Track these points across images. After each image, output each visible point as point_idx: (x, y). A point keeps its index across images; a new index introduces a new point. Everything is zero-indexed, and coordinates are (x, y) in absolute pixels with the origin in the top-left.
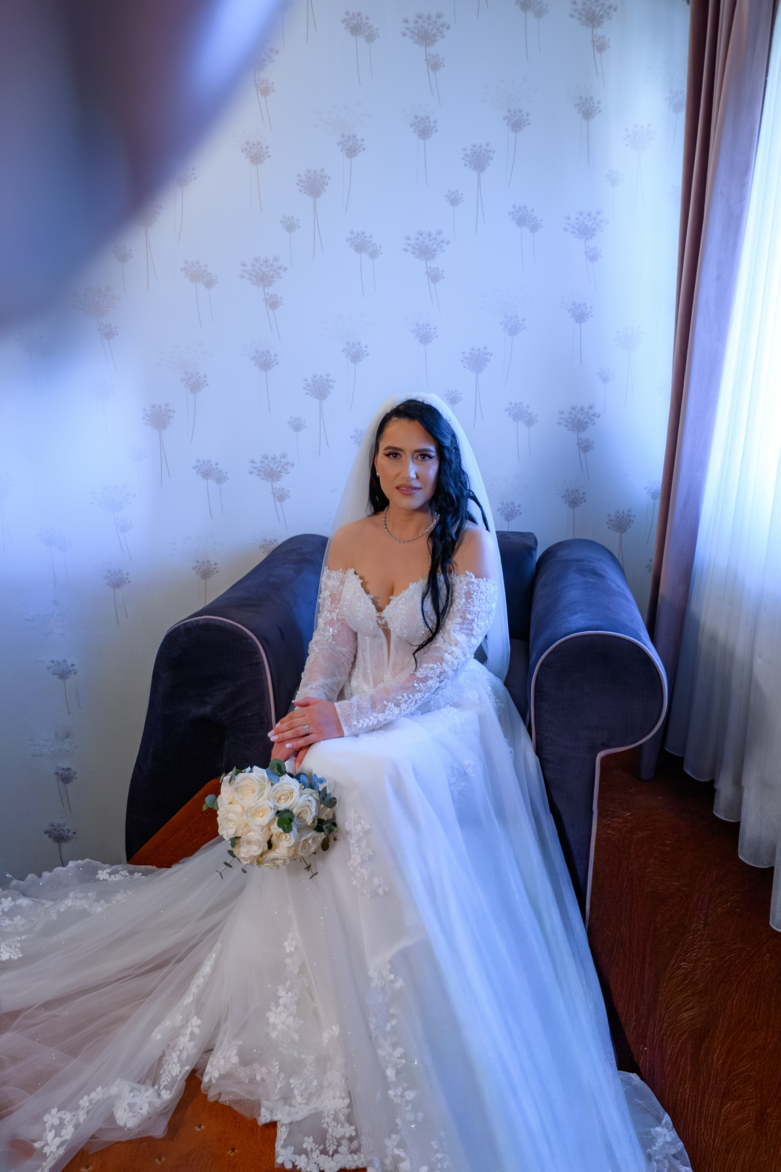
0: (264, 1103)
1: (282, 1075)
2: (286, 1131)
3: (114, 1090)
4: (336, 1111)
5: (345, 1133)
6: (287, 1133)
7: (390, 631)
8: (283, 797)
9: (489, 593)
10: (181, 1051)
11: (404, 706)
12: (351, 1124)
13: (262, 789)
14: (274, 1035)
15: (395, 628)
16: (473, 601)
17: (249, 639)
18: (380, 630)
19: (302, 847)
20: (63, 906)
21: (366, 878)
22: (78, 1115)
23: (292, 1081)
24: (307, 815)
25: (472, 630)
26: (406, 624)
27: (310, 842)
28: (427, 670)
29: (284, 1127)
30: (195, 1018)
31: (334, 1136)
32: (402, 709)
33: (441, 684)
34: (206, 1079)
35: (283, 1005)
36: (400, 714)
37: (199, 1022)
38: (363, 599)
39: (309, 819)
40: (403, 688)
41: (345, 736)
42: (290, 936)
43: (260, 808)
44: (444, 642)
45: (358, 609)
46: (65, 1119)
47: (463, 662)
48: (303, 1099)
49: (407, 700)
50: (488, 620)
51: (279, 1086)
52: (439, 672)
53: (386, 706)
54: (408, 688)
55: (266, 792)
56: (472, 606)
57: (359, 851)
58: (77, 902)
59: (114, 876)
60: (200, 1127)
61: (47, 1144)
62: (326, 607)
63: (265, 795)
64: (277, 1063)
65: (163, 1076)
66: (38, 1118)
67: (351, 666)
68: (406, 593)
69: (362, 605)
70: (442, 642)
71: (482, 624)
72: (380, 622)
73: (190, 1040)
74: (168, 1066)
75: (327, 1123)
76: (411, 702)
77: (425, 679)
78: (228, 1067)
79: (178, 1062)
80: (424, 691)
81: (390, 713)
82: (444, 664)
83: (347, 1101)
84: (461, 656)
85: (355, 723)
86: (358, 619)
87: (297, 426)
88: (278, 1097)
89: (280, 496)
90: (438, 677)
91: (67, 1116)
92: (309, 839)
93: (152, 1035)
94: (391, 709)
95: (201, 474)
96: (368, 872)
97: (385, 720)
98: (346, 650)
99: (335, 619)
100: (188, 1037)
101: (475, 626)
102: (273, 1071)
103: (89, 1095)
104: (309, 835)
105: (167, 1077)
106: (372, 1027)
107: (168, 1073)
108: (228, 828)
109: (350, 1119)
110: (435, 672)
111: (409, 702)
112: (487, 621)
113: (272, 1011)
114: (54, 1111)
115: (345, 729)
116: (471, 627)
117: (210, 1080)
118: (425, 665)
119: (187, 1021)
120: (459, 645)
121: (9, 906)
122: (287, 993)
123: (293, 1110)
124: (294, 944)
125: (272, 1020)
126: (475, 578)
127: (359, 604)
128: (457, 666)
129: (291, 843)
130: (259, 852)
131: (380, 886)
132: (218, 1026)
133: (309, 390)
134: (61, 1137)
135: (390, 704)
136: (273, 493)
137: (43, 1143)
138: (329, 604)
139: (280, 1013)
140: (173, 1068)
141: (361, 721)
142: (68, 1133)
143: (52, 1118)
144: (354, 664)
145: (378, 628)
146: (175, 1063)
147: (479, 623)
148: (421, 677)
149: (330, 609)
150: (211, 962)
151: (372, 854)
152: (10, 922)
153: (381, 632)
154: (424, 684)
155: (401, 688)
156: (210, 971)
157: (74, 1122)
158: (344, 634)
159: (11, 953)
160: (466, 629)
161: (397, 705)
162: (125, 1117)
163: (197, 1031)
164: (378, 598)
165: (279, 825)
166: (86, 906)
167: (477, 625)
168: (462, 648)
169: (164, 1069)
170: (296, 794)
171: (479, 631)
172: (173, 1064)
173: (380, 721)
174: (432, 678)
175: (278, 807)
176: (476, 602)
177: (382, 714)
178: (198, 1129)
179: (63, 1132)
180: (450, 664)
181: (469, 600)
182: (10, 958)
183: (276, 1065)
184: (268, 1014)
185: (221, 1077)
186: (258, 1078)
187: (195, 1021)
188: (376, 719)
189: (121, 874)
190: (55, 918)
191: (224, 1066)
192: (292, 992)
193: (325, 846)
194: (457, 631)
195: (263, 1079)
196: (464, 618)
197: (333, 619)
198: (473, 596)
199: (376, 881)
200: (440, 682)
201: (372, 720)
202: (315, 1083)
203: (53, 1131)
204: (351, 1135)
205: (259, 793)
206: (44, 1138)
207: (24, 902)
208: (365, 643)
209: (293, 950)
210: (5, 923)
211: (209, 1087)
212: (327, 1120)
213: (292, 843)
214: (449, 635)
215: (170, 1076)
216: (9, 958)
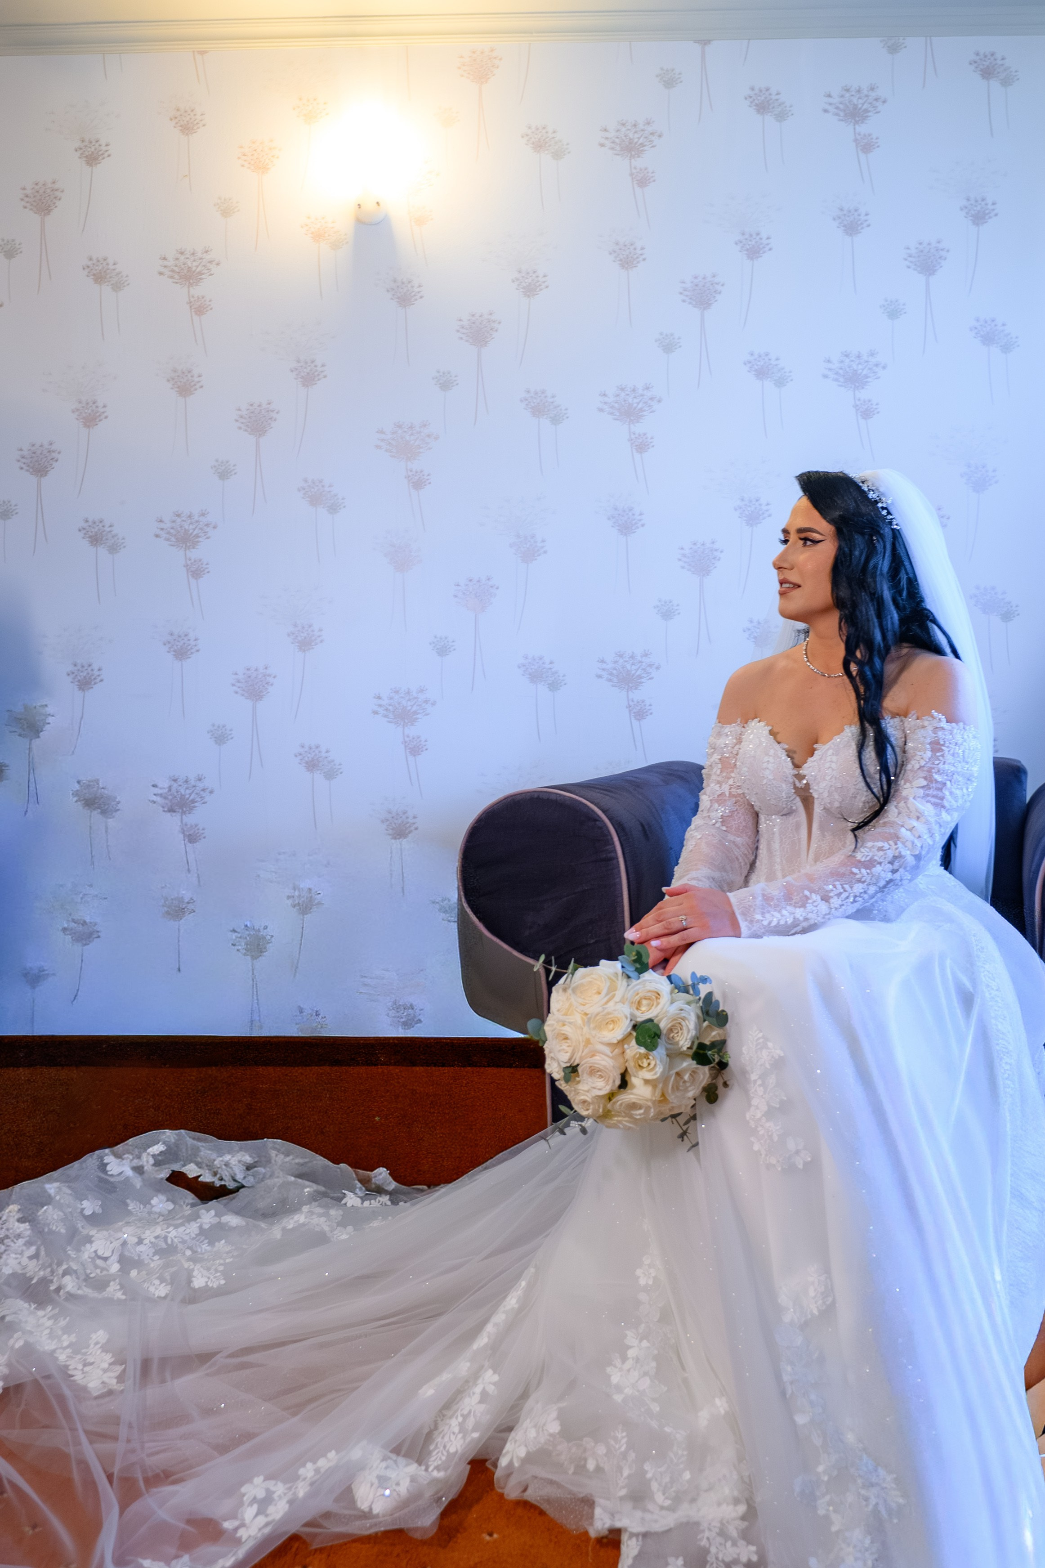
0: (600, 1501)
1: (632, 1456)
2: (637, 1545)
3: (356, 1454)
4: (722, 1523)
5: (739, 1554)
6: (639, 1547)
7: (813, 798)
8: (644, 1002)
9: (967, 747)
10: (465, 1417)
11: (835, 902)
12: (749, 1542)
13: (612, 989)
14: (618, 1398)
15: (820, 792)
16: (943, 756)
17: (598, 821)
18: (798, 799)
19: (673, 1088)
20: (292, 1221)
21: (776, 1138)
22: (296, 1488)
23: (647, 1466)
24: (682, 1034)
25: (942, 799)
26: (839, 785)
27: (686, 1077)
28: (873, 850)
29: (634, 1539)
30: (490, 1372)
31: (720, 1559)
32: (832, 906)
33: (895, 875)
34: (503, 1462)
35: (633, 1359)
36: (829, 914)
37: (496, 1378)
38: (772, 752)
39: (684, 1041)
40: (836, 875)
41: (743, 935)
42: (647, 1261)
43: (610, 1016)
44: (899, 813)
45: (765, 765)
46: (274, 1492)
47: (929, 845)
48: (667, 1498)
49: (841, 893)
50: (967, 789)
51: (626, 1473)
52: (891, 856)
53: (807, 898)
54: (843, 875)
55: (619, 994)
56: (942, 763)
57: (765, 1093)
58: (312, 1219)
59: (368, 1202)
60: (491, 1535)
61: (243, 1525)
62: (714, 777)
63: (618, 998)
64: (624, 1434)
65: (434, 1453)
66: (232, 1490)
67: (748, 866)
68: (837, 739)
69: (771, 760)
70: (896, 814)
71: (958, 792)
72: (798, 785)
73: (481, 1402)
74: (443, 1438)
75: (708, 1539)
76: (847, 898)
77: (869, 864)
78: (542, 1440)
79: (460, 1432)
80: (868, 881)
81: (814, 908)
82: (900, 845)
83: (742, 1509)
84: (926, 836)
85: (758, 917)
86: (765, 781)
87: (667, 612)
88: (623, 1492)
89: (639, 713)
90: (891, 863)
91: (279, 1488)
92: (685, 1070)
93: (420, 1392)
94: (815, 904)
95: (528, 676)
96: (778, 1128)
97: (806, 919)
98: (742, 840)
99: (727, 794)
100: (476, 1398)
101: (947, 793)
102: (617, 1446)
103: (315, 1463)
104: (685, 1064)
105: (440, 1454)
106: (786, 1378)
107: (442, 1448)
108: (560, 1051)
109: (747, 1536)
110: (885, 854)
111: (844, 895)
112: (965, 790)
113: (615, 1366)
114: (258, 1480)
115: (743, 925)
116: (940, 794)
117: (511, 1463)
118: (870, 844)
119: (475, 1376)
120: (922, 819)
121: (210, 1222)
122: (641, 1341)
123: (648, 1516)
124: (653, 1275)
125: (615, 1379)
126: (947, 722)
127: (766, 759)
128: (919, 849)
129: (655, 1074)
130: (606, 1090)
131: (797, 1152)
132: (525, 1396)
133: (685, 562)
134: (267, 1516)
135: (814, 896)
136: (629, 706)
137: (236, 1523)
138: (718, 772)
139: (629, 1370)
140: (451, 1441)
141: (767, 915)
142: (278, 1510)
143: (256, 1488)
144: (753, 865)
145: (795, 796)
146: (454, 1433)
147: (954, 790)
148: (863, 860)
149: (720, 779)
150: (519, 1292)
151: (785, 1099)
152: (209, 1248)
153: (798, 804)
154: (868, 871)
155: (832, 874)
156: (516, 1306)
157: (290, 1495)
158: (740, 817)
159: (209, 1278)
160: (933, 796)
161: (826, 899)
162: (371, 1496)
163: (491, 1389)
164: (795, 752)
165: (639, 1043)
166: (326, 1229)
167: (951, 793)
168: (927, 822)
169: (435, 1443)
170: (665, 998)
171: (953, 802)
172: (452, 1435)
173: (798, 920)
174: (880, 863)
175: (636, 1017)
176: (949, 758)
177: (802, 909)
178: (488, 1538)
179: (271, 1509)
180: (909, 844)
181: (938, 754)
182: (207, 1285)
183: (623, 1437)
184: (609, 1370)
185: (529, 1459)
186: (591, 1465)
187: (489, 1379)
188: (792, 916)
189: (379, 1202)
190: (279, 1236)
191: (535, 1438)
192: (649, 1341)
193: (711, 1095)
194: (919, 797)
195: (599, 1469)
196: (929, 779)
197: (722, 794)
198: (943, 748)
199: (791, 1145)
200: (894, 871)
201: (787, 915)
202: (687, 1476)
203: (255, 1507)
204: (749, 1560)
205: (607, 994)
206: (239, 1516)
207: (232, 1220)
208: (771, 825)
209: (650, 1282)
210: (201, 1248)
211: (509, 1475)
212: (707, 1534)
213: (658, 1075)
214: (906, 805)
215: (445, 1453)
216: (204, 1284)
